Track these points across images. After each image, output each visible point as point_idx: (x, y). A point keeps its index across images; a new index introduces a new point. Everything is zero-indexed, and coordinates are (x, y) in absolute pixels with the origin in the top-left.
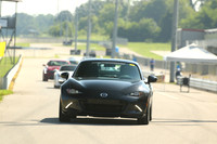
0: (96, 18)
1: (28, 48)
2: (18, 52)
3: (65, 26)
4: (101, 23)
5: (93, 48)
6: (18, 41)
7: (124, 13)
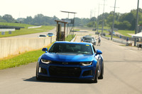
0: (106, 20)
1: (79, 31)
3: (94, 23)
4: (108, 22)
5: (104, 32)
7: (117, 18)
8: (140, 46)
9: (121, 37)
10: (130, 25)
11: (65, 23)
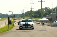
0: (28, 14)
1: (17, 19)
2: (16, 20)
3: (23, 16)
6: (16, 18)
8: (43, 24)
9: (35, 21)
10: (39, 15)
11: (11, 16)
